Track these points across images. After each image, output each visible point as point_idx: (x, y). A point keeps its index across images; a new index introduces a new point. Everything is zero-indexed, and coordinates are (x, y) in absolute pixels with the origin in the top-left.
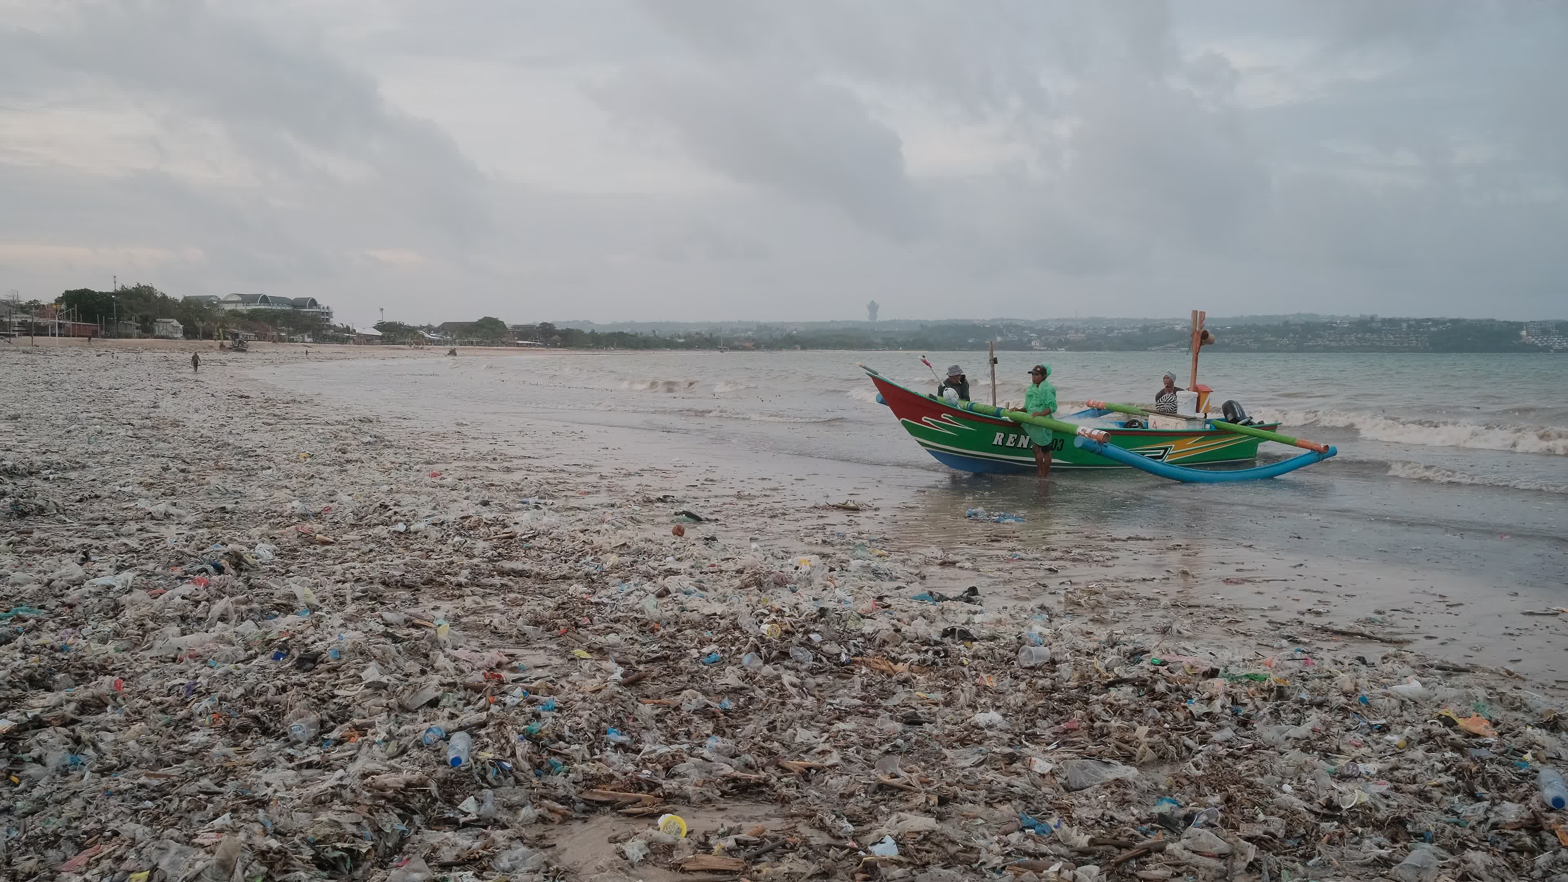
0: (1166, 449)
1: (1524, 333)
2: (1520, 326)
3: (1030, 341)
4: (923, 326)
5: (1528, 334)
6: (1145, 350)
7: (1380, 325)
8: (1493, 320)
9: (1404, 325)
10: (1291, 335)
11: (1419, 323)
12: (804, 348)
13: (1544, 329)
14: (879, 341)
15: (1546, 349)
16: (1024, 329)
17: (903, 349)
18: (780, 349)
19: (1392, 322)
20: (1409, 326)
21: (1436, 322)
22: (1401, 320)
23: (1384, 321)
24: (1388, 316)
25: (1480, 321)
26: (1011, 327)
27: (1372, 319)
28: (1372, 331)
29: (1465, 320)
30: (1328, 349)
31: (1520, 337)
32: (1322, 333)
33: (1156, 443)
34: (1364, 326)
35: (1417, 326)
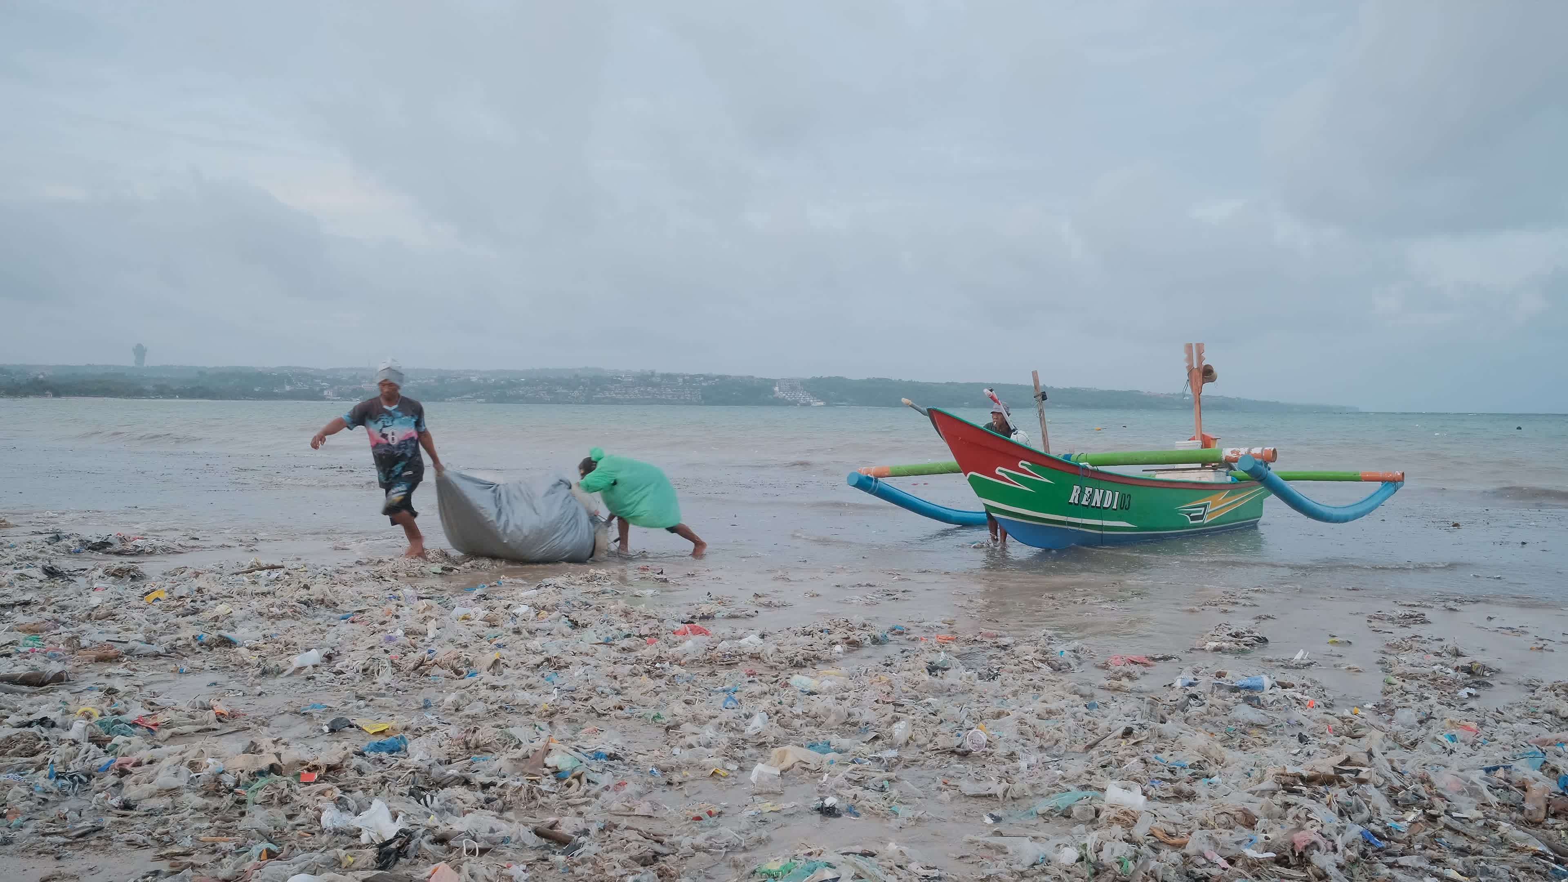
0: (1205, 506)
1: (777, 389)
2: (773, 382)
3: (322, 390)
4: (202, 373)
5: (780, 390)
6: (443, 400)
7: (659, 380)
8: (752, 377)
9: (681, 380)
10: (581, 387)
11: (693, 377)
12: (57, 394)
13: (793, 386)
14: (150, 387)
15: (794, 403)
16: (316, 378)
17: (180, 398)
18: (26, 395)
19: (669, 377)
20: (684, 381)
21: (707, 378)
22: (678, 376)
23: (663, 376)
24: (665, 372)
25: (742, 378)
26: (302, 375)
27: (653, 374)
28: (654, 385)
29: (730, 377)
30: (615, 402)
31: (774, 392)
32: (610, 386)
33: (1191, 502)
34: (646, 380)
35: (690, 381)
